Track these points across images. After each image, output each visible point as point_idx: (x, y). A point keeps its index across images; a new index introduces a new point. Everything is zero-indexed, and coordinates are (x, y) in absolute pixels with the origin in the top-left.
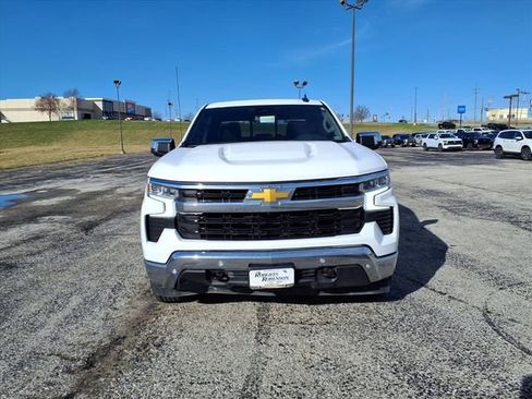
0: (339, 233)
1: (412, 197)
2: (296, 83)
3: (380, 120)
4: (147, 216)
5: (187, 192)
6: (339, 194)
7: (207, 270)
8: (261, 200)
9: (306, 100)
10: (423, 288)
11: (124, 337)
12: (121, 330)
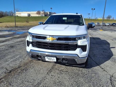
0: (70, 50)
1: (112, 40)
2: (92, 9)
3: (114, 19)
4: (27, 41)
5: (34, 36)
6: (70, 40)
7: (37, 55)
8: (49, 40)
9: (77, 14)
10: (98, 66)
11: (21, 67)
12: (22, 65)
